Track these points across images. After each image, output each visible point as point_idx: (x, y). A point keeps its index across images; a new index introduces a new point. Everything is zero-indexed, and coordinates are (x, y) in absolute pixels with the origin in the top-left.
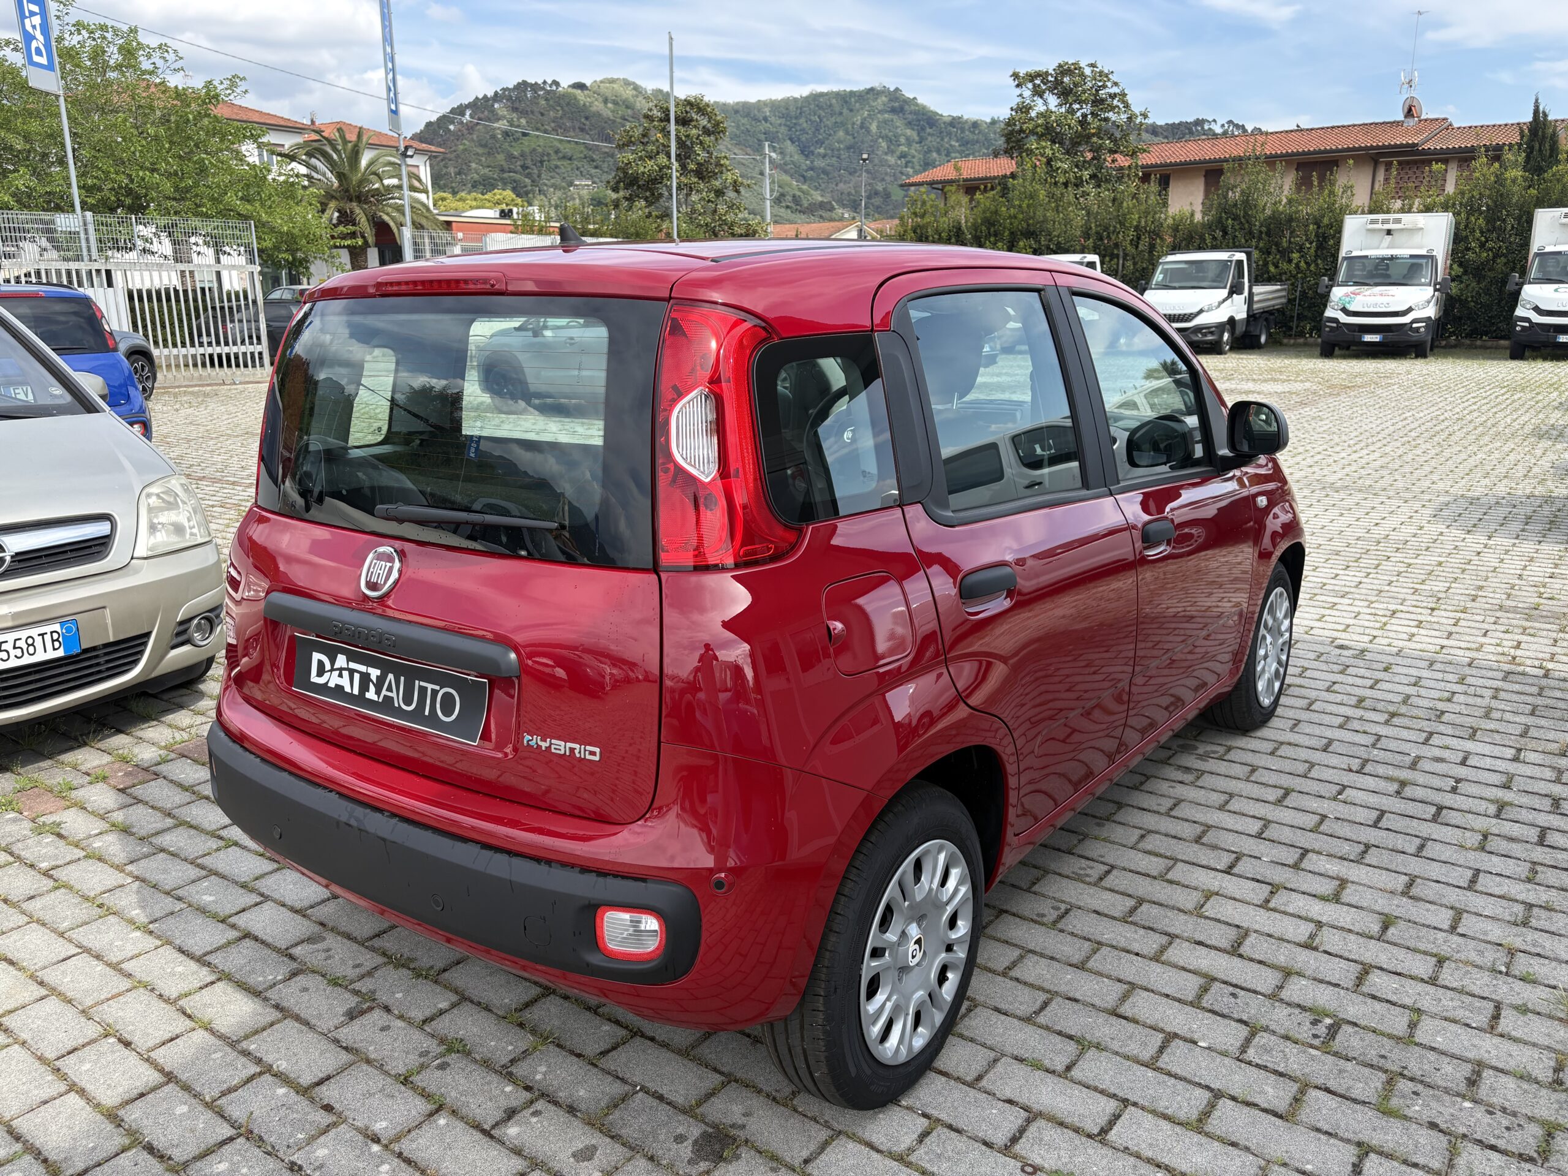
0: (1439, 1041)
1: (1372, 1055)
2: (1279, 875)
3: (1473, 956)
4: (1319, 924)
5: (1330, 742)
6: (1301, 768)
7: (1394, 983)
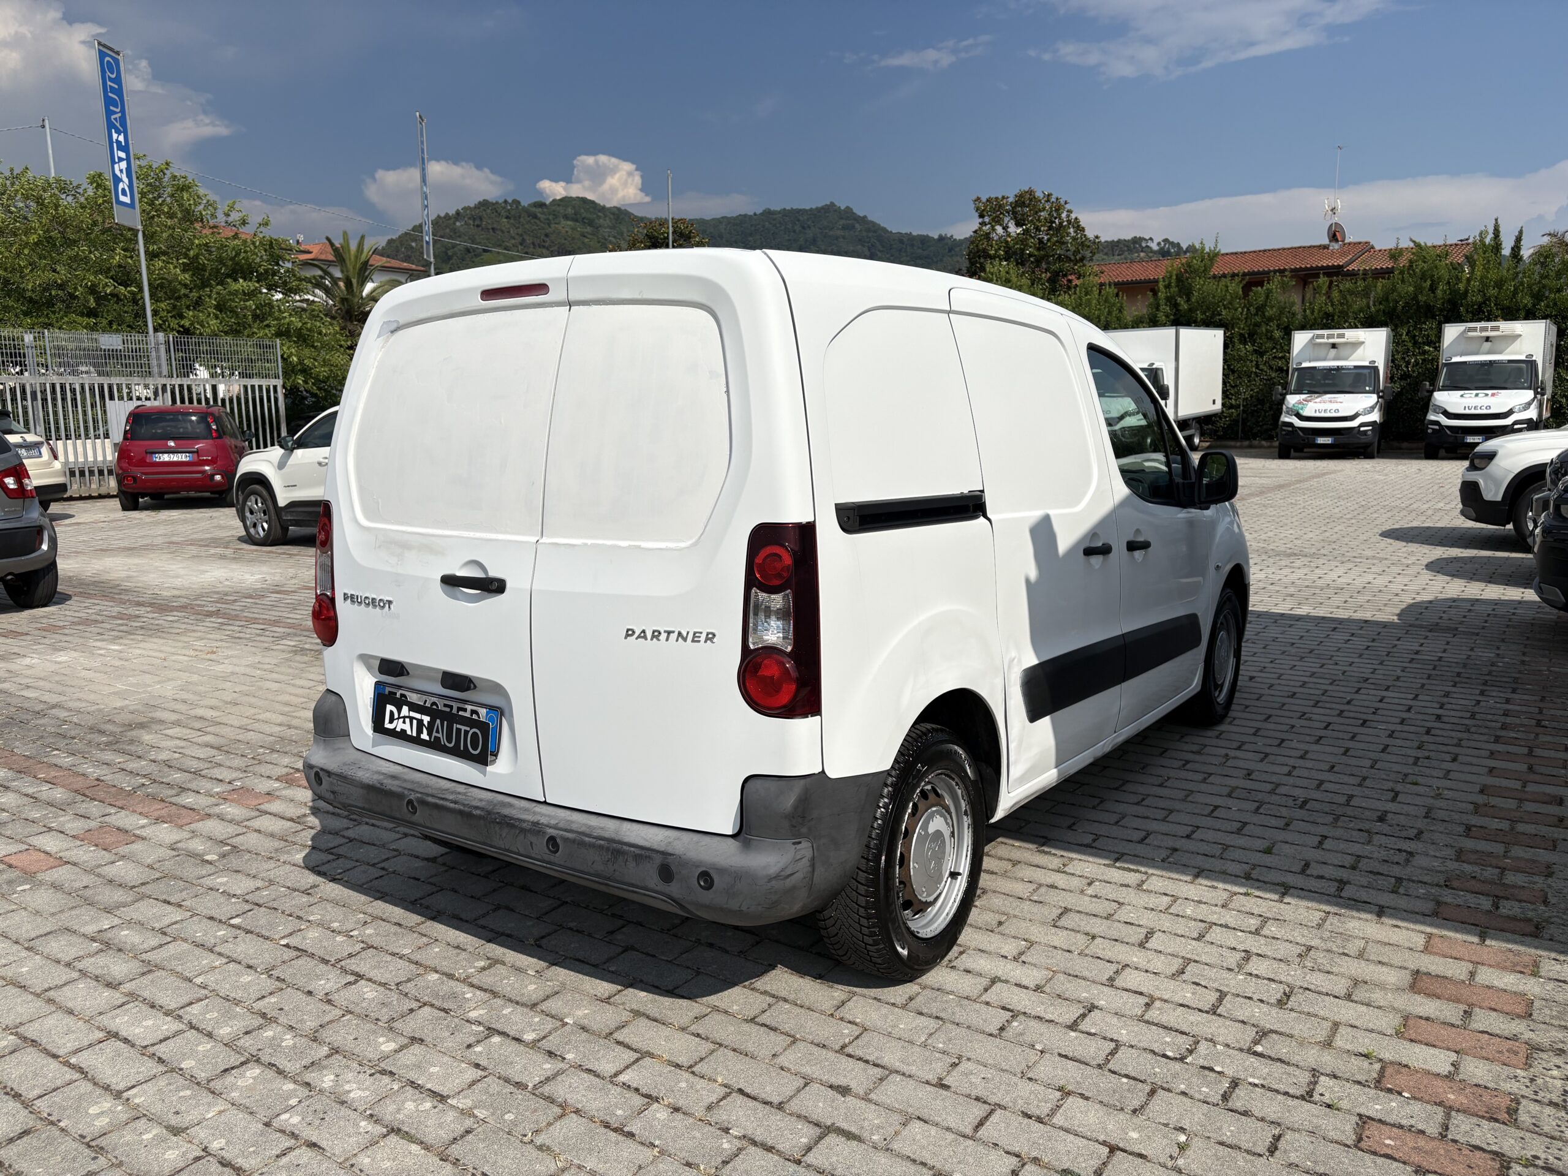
0: (1364, 805)
1: (1327, 809)
2: (1268, 750)
3: (1384, 777)
4: (1294, 767)
5: (1295, 693)
6: (1277, 705)
7: (1338, 786)
